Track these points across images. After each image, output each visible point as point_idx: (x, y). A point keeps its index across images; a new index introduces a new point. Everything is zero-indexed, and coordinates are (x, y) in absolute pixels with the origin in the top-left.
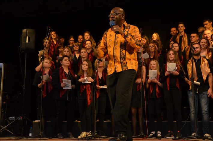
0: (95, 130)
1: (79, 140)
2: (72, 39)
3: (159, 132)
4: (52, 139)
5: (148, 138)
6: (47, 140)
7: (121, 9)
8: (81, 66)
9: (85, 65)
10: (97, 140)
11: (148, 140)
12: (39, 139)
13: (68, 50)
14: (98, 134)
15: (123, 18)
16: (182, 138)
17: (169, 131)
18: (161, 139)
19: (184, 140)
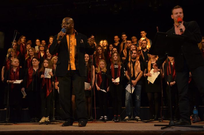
0: (54, 116)
1: (39, 124)
2: (38, 40)
3: (105, 117)
4: (16, 124)
5: (96, 122)
6: (12, 125)
7: (72, 19)
8: (43, 64)
9: (46, 63)
10: (55, 124)
11: (96, 123)
12: (5, 125)
13: (32, 50)
14: (56, 119)
15: (73, 27)
16: (122, 121)
17: (115, 116)
18: (106, 122)
19: (124, 122)
